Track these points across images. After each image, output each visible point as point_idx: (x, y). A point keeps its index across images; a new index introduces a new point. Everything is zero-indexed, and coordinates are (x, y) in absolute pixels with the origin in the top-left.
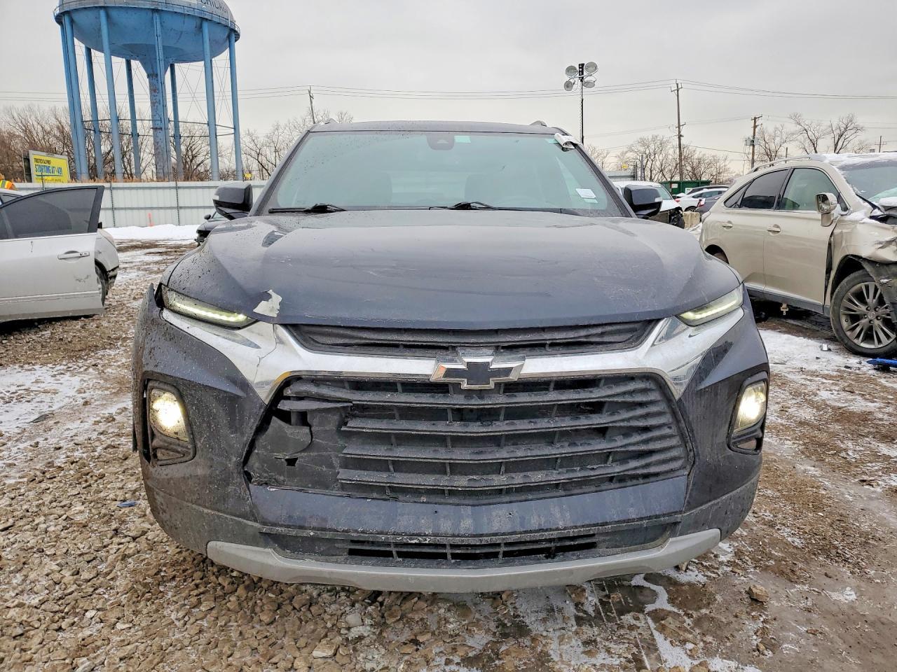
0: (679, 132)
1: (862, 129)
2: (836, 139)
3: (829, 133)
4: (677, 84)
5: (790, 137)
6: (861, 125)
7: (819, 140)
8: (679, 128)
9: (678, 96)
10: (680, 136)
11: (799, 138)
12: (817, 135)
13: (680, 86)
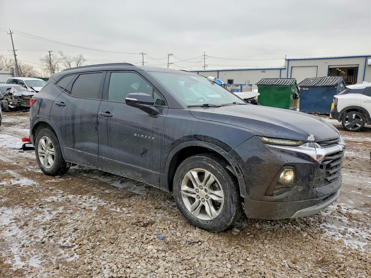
0: (15, 53)
1: (86, 60)
2: (77, 63)
3: (74, 60)
4: (10, 31)
5: (59, 60)
6: (85, 59)
7: (71, 63)
8: (14, 52)
9: (11, 36)
10: (15, 55)
11: (63, 61)
12: (70, 60)
13: (12, 32)
